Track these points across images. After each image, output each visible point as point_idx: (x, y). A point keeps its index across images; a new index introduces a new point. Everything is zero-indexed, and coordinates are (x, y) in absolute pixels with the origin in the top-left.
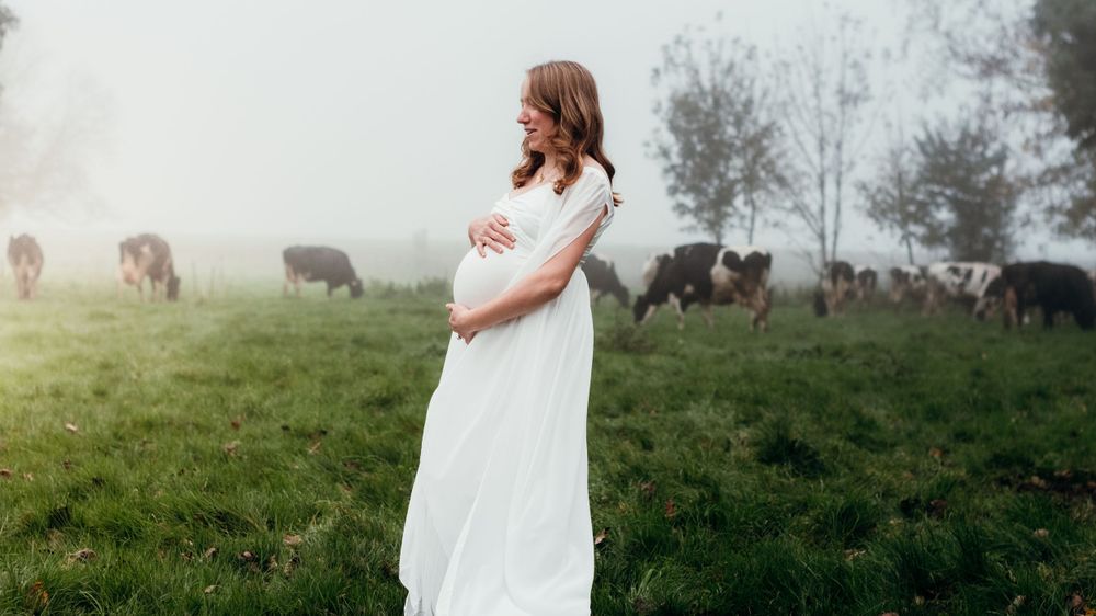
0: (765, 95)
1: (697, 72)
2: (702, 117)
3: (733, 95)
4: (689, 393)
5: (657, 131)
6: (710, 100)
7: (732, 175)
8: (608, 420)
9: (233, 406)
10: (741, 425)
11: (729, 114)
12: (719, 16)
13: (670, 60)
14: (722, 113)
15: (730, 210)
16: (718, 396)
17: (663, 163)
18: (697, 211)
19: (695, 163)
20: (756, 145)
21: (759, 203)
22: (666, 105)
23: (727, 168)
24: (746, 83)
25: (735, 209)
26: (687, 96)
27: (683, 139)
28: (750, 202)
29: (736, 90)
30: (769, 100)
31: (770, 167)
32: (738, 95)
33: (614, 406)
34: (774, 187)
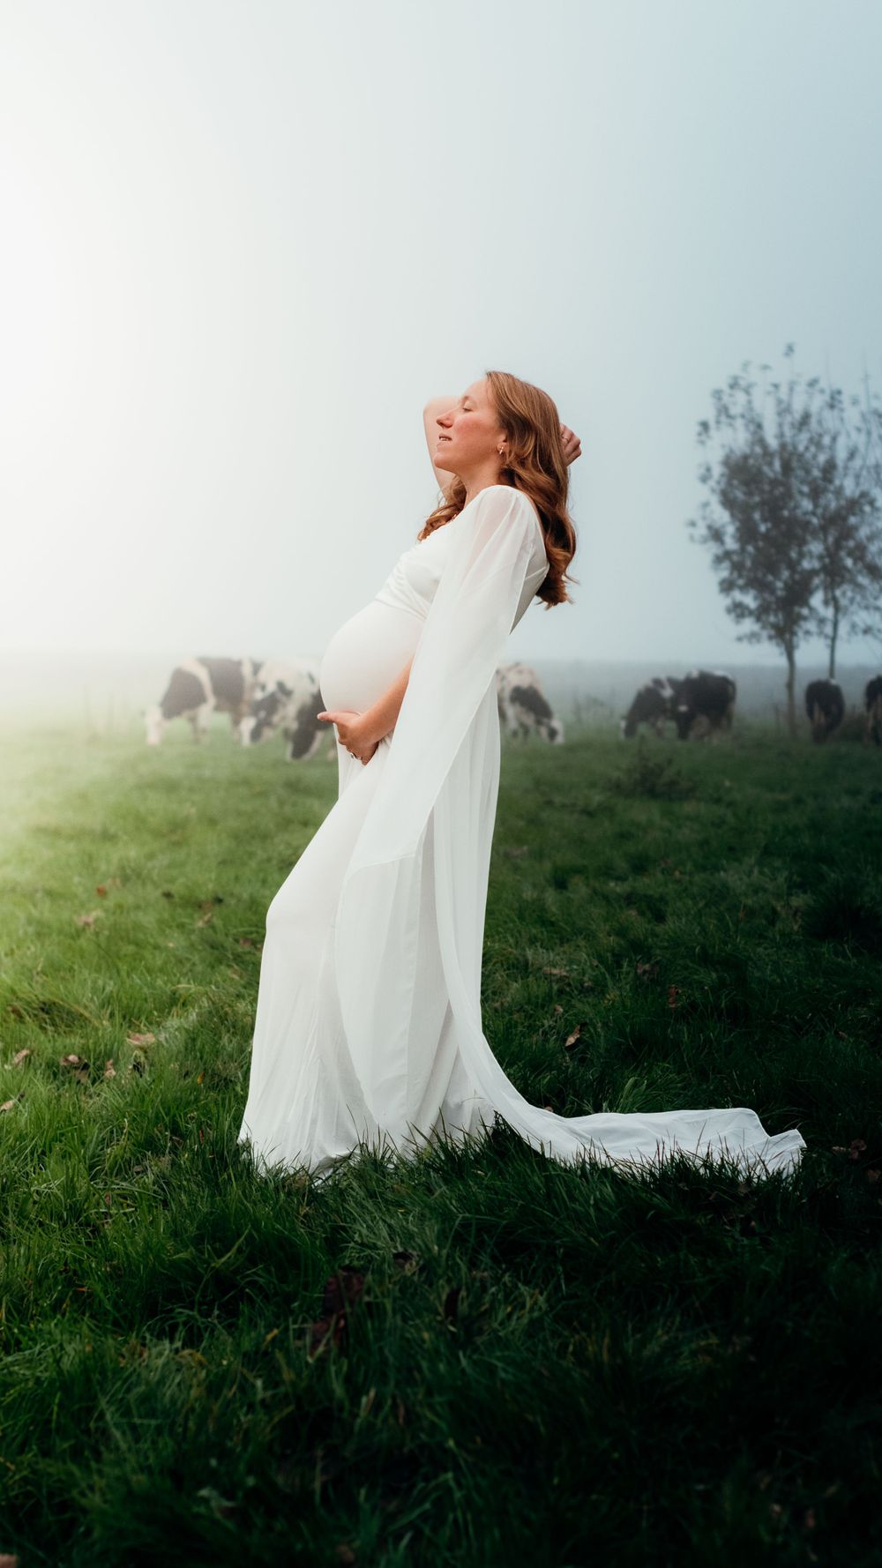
0: (852, 455)
1: (759, 426)
2: (767, 487)
3: (808, 455)
4: (731, 849)
5: (706, 505)
6: (777, 465)
7: (806, 564)
8: (612, 884)
9: (103, 867)
10: (794, 891)
11: (802, 482)
12: (790, 349)
13: (724, 411)
14: (795, 483)
15: (805, 611)
16: (767, 852)
17: (714, 549)
18: (760, 614)
19: (757, 548)
20: (839, 524)
21: (843, 602)
22: (717, 471)
23: (801, 555)
24: (826, 440)
25: (811, 609)
26: (746, 458)
27: (740, 516)
28: (831, 601)
29: (813, 449)
30: (857, 463)
31: (859, 553)
32: (815, 457)
33: (621, 865)
34: (863, 580)
